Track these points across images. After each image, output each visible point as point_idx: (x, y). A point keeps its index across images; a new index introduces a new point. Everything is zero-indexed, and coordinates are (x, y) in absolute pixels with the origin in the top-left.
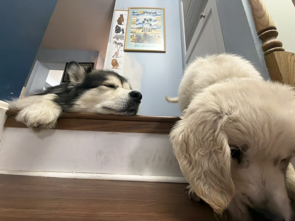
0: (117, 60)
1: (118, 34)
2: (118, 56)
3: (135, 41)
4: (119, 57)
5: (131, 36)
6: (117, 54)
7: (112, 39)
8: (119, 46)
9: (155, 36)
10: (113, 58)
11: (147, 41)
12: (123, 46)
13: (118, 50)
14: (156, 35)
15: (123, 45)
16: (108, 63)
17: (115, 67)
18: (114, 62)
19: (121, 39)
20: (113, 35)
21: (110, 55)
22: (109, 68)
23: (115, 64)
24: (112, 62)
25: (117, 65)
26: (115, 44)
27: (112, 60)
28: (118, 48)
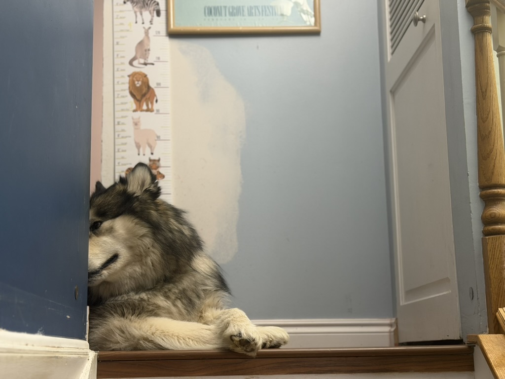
0: (148, 76)
2: (149, 61)
4: (153, 64)
6: (142, 48)
8: (147, 15)
10: (131, 70)
12: (163, 13)
13: (147, 33)
15: (162, 7)
16: (117, 87)
17: (145, 107)
18: (138, 84)
21: (119, 56)
22: (122, 110)
23: (144, 92)
24: (129, 83)
25: (149, 98)
26: (132, 5)
27: (129, 76)
28: (143, 23)
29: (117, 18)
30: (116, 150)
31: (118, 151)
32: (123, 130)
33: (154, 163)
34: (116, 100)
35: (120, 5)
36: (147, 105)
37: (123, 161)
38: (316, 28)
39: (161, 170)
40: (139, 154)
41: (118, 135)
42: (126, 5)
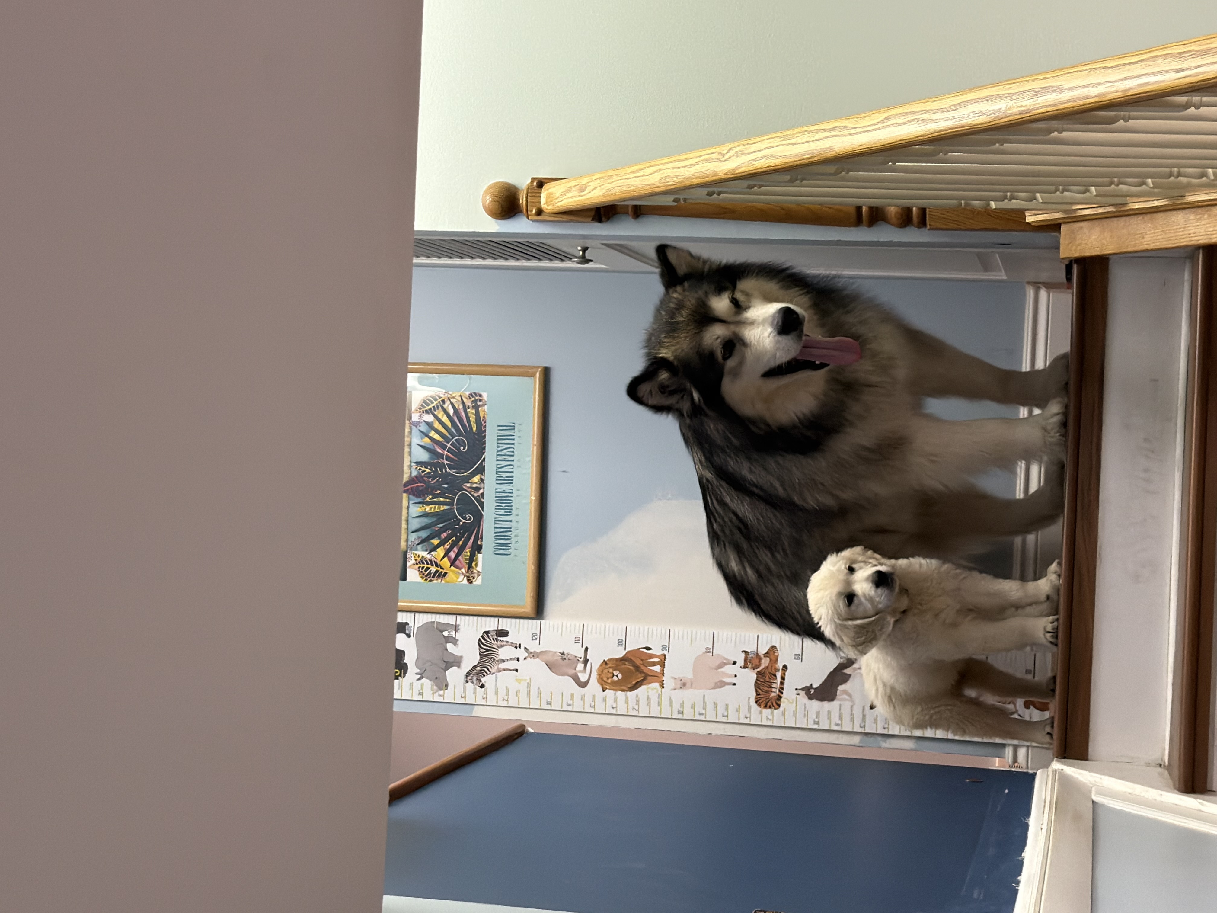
1: (410, 659)
2: (580, 654)
3: (467, 552)
4: (587, 649)
5: (427, 576)
6: (559, 664)
7: (448, 696)
8: (504, 653)
9: (424, 428)
10: (594, 685)
11: (467, 479)
13: (534, 655)
14: (416, 424)
15: (491, 624)
17: (657, 668)
18: (618, 676)
19: (455, 641)
20: (421, 694)
21: (570, 702)
22: (659, 704)
23: (631, 668)
24: (616, 690)
25: (642, 660)
26: (487, 674)
27: (604, 691)
28: (518, 660)
29: (508, 700)
30: (724, 720)
31: (727, 716)
32: (693, 707)
33: (750, 662)
34: (640, 715)
35: (486, 693)
36: (654, 664)
37: (744, 712)
38: (538, 374)
39: (763, 651)
40: (734, 684)
41: (701, 714)
42: (486, 685)
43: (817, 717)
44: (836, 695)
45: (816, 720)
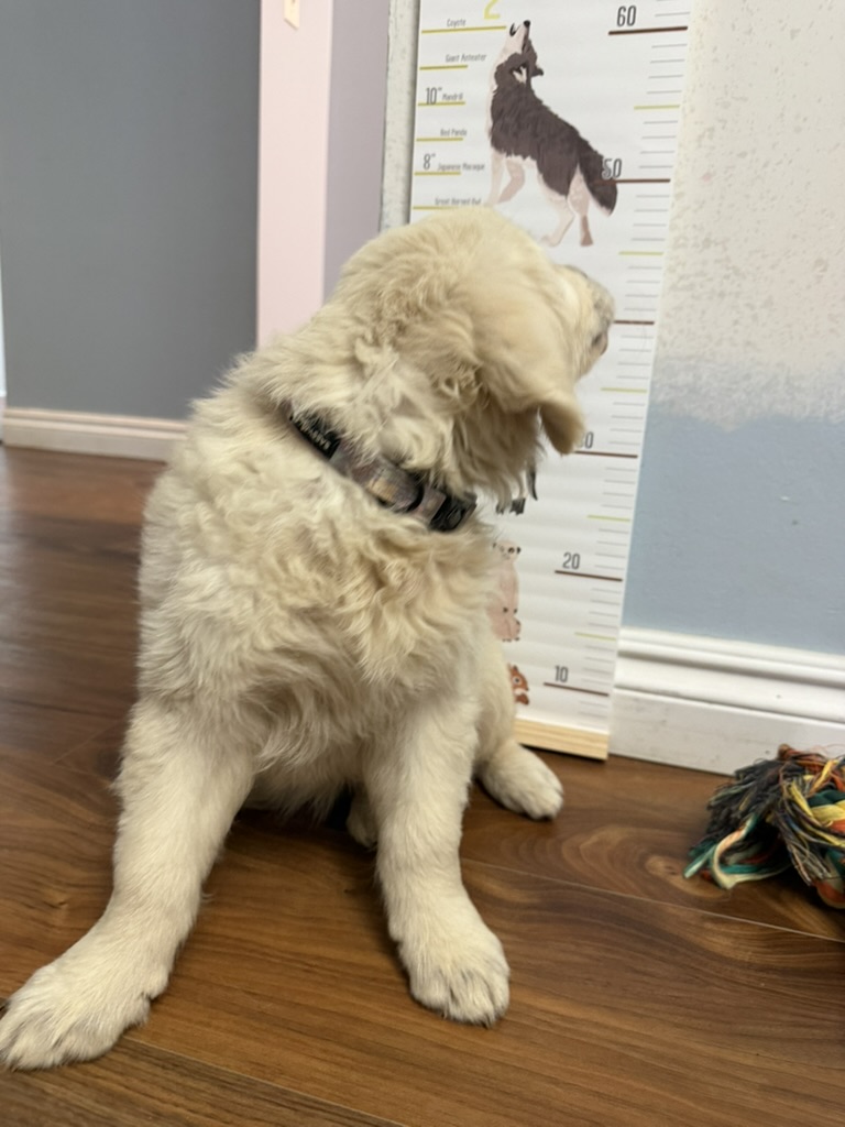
43: (445, 96)
44: (509, 154)
45: (440, 95)
